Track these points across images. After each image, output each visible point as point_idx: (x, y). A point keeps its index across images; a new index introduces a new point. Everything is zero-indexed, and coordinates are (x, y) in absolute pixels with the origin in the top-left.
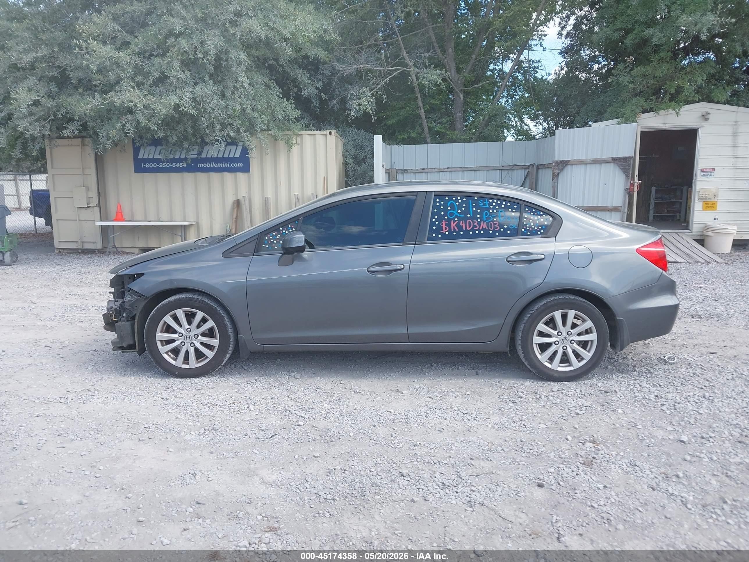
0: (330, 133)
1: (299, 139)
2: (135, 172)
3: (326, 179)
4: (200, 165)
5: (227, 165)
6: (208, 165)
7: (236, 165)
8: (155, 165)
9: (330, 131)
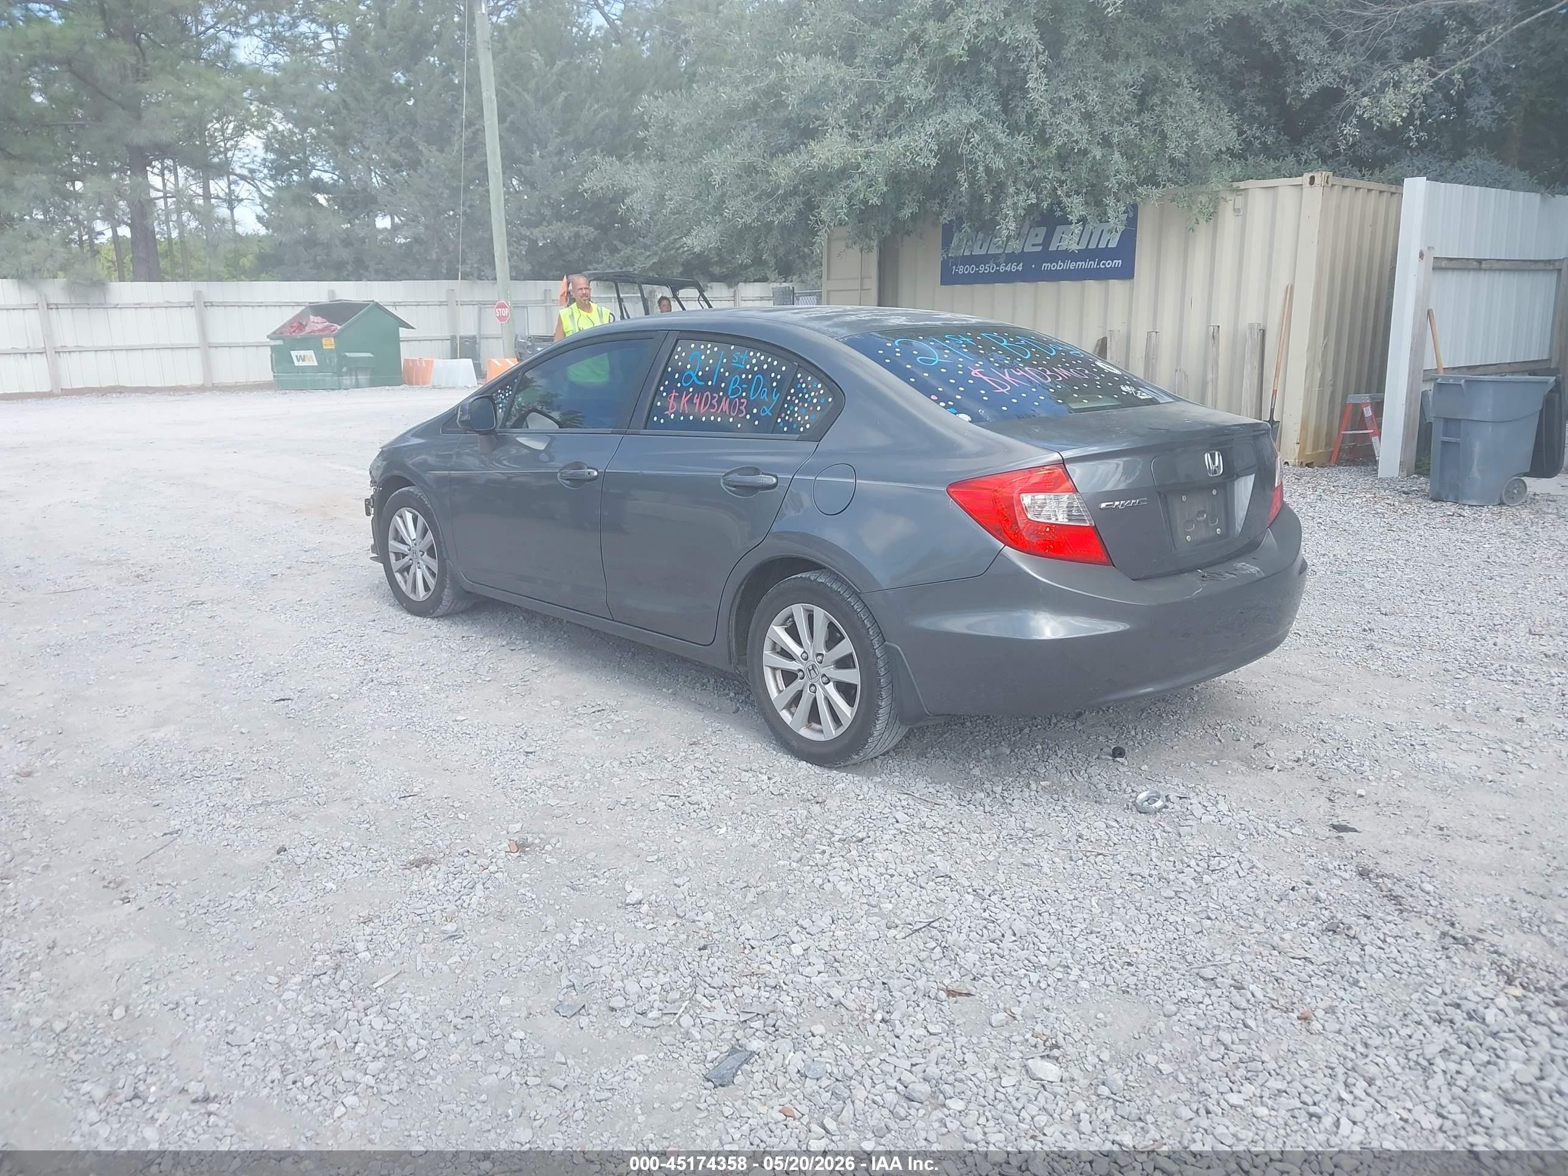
0: (1312, 179)
1: (1240, 200)
2: (942, 284)
3: (1290, 291)
4: (1046, 266)
5: (1093, 265)
6: (1060, 266)
7: (1109, 264)
8: (971, 269)
9: (1311, 174)
